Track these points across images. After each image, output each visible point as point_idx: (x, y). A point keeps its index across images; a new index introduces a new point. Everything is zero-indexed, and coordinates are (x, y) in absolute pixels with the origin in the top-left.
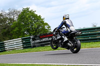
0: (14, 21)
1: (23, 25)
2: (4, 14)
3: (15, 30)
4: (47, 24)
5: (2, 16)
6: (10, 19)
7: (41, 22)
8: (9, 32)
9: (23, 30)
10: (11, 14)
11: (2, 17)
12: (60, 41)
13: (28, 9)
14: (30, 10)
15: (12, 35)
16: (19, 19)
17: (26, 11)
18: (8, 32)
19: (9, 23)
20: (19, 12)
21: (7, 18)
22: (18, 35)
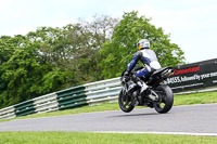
0: (104, 40)
1: (125, 50)
2: (83, 25)
3: (107, 60)
4: (176, 47)
5: (79, 29)
6: (97, 36)
7: (164, 43)
8: (95, 64)
9: (124, 60)
10: (98, 25)
11: (79, 33)
12: (135, 93)
13: (134, 14)
14: (139, 16)
15: (100, 70)
16: (115, 35)
17: (130, 19)
18: (93, 64)
19: (94, 46)
20: (116, 20)
21: (90, 34)
22: (113, 70)
